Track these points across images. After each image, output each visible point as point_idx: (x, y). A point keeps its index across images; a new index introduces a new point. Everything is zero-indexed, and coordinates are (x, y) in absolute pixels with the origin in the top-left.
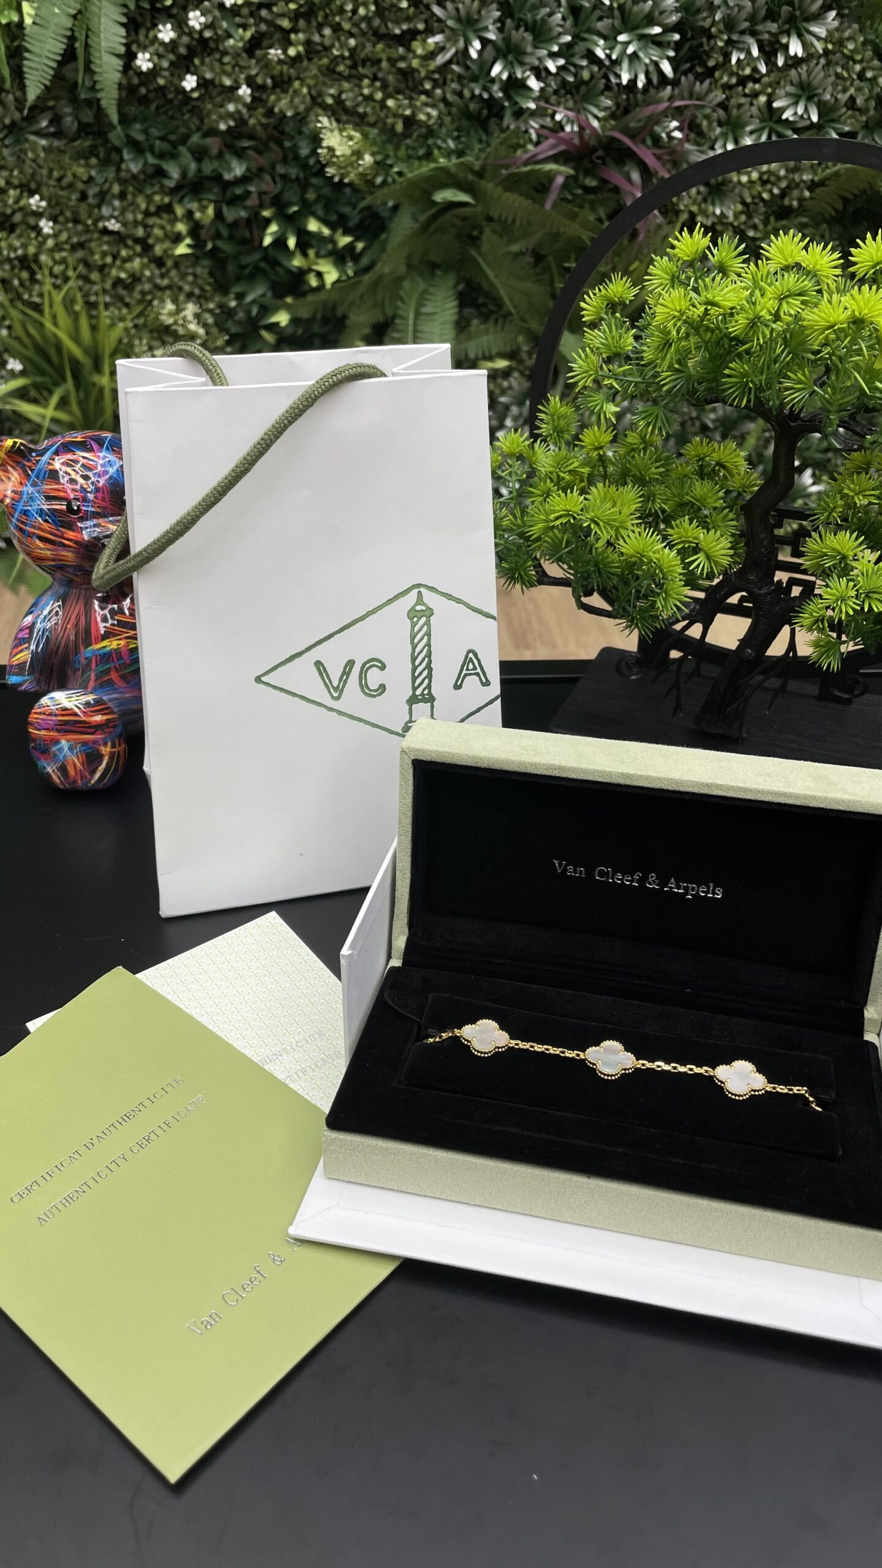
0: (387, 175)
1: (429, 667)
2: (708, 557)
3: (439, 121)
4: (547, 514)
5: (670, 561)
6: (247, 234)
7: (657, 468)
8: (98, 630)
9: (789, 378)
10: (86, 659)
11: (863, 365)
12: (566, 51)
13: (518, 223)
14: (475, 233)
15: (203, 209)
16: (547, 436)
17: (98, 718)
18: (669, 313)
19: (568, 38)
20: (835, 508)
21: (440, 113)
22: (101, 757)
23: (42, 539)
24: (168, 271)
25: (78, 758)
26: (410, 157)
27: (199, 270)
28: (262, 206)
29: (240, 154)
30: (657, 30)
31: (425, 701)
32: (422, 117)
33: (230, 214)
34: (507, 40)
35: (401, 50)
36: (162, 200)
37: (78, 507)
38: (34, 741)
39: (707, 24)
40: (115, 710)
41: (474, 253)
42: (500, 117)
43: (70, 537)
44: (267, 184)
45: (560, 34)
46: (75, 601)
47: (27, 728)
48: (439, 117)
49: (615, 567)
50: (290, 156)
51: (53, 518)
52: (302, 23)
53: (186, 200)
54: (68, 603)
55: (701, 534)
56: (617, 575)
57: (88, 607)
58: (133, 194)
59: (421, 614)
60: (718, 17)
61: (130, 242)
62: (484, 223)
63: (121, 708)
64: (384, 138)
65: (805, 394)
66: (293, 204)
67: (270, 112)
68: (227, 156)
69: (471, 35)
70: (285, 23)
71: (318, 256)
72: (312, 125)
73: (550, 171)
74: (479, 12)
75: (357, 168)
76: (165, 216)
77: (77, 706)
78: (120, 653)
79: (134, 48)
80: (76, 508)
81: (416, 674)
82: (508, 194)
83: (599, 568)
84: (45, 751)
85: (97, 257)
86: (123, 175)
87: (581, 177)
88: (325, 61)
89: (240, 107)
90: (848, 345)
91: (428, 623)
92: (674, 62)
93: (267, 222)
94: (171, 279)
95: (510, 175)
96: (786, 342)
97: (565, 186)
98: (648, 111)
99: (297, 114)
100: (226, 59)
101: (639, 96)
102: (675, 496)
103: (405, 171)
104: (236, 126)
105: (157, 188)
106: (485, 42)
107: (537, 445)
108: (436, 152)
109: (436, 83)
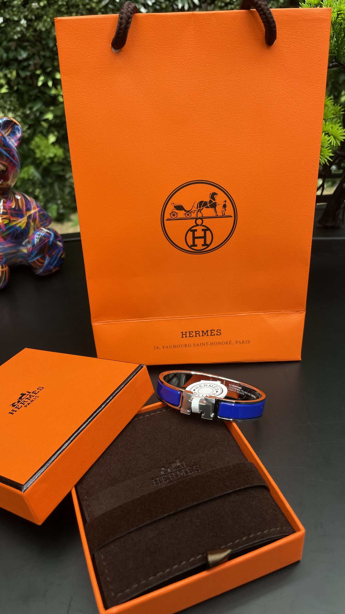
15: (11, 73)
27: (12, 99)
28: (36, 69)
29: (24, 49)
33: (23, 74)
44: (37, 60)
53: (4, 70)
66: (49, 68)
67: (35, 30)
68: (19, 49)
78: (1, 226)
93: (39, 76)
99: (47, 30)
100: (15, 9)
104: (22, 37)
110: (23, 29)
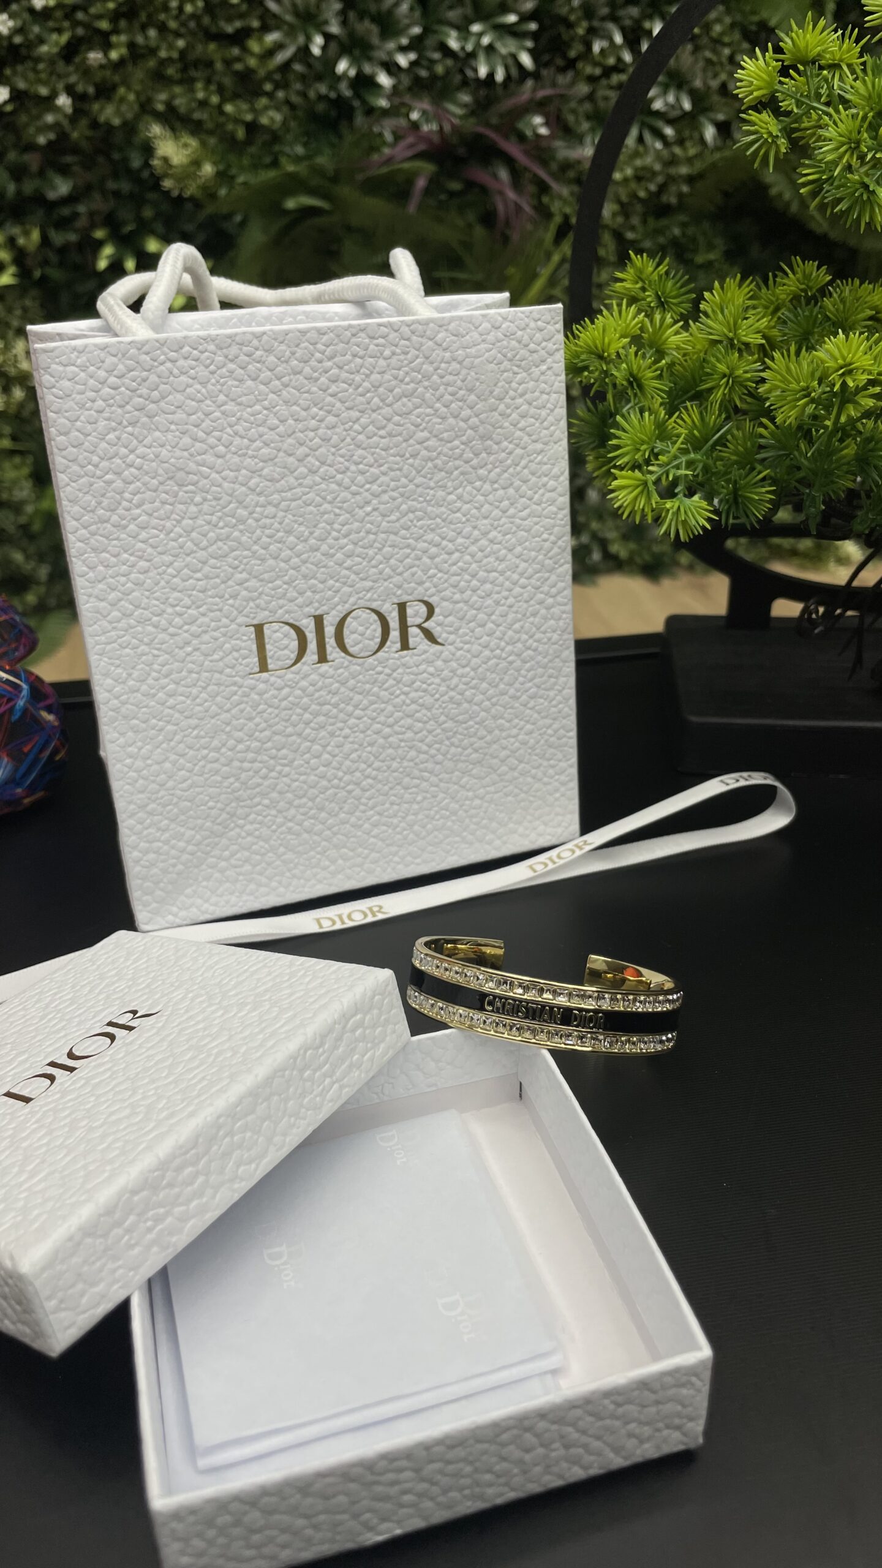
0: (231, 186)
3: (285, 127)
6: (78, 257)
12: (416, 44)
13: (380, 232)
15: (27, 234)
19: (416, 30)
21: (285, 119)
26: (255, 166)
27: (28, 303)
28: (93, 226)
29: (64, 171)
30: (512, 18)
32: (264, 120)
33: (58, 238)
34: (352, 35)
35: (236, 51)
39: (564, 11)
41: (334, 267)
42: (351, 119)
44: (98, 203)
45: (408, 26)
48: (285, 122)
52: (123, 23)
53: (8, 225)
60: (576, 3)
62: (343, 234)
64: (224, 146)
67: (95, 125)
68: (50, 173)
69: (312, 30)
70: (104, 25)
72: (142, 135)
73: (412, 170)
74: (318, 7)
75: (196, 180)
82: (367, 199)
87: (445, 180)
88: (152, 63)
89: (60, 118)
92: (533, 53)
93: (100, 244)
95: (367, 178)
97: (427, 192)
98: (510, 105)
99: (125, 123)
100: (41, 67)
101: (500, 91)
103: (251, 180)
104: (58, 141)
106: (328, 37)
108: (283, 160)
109: (277, 86)
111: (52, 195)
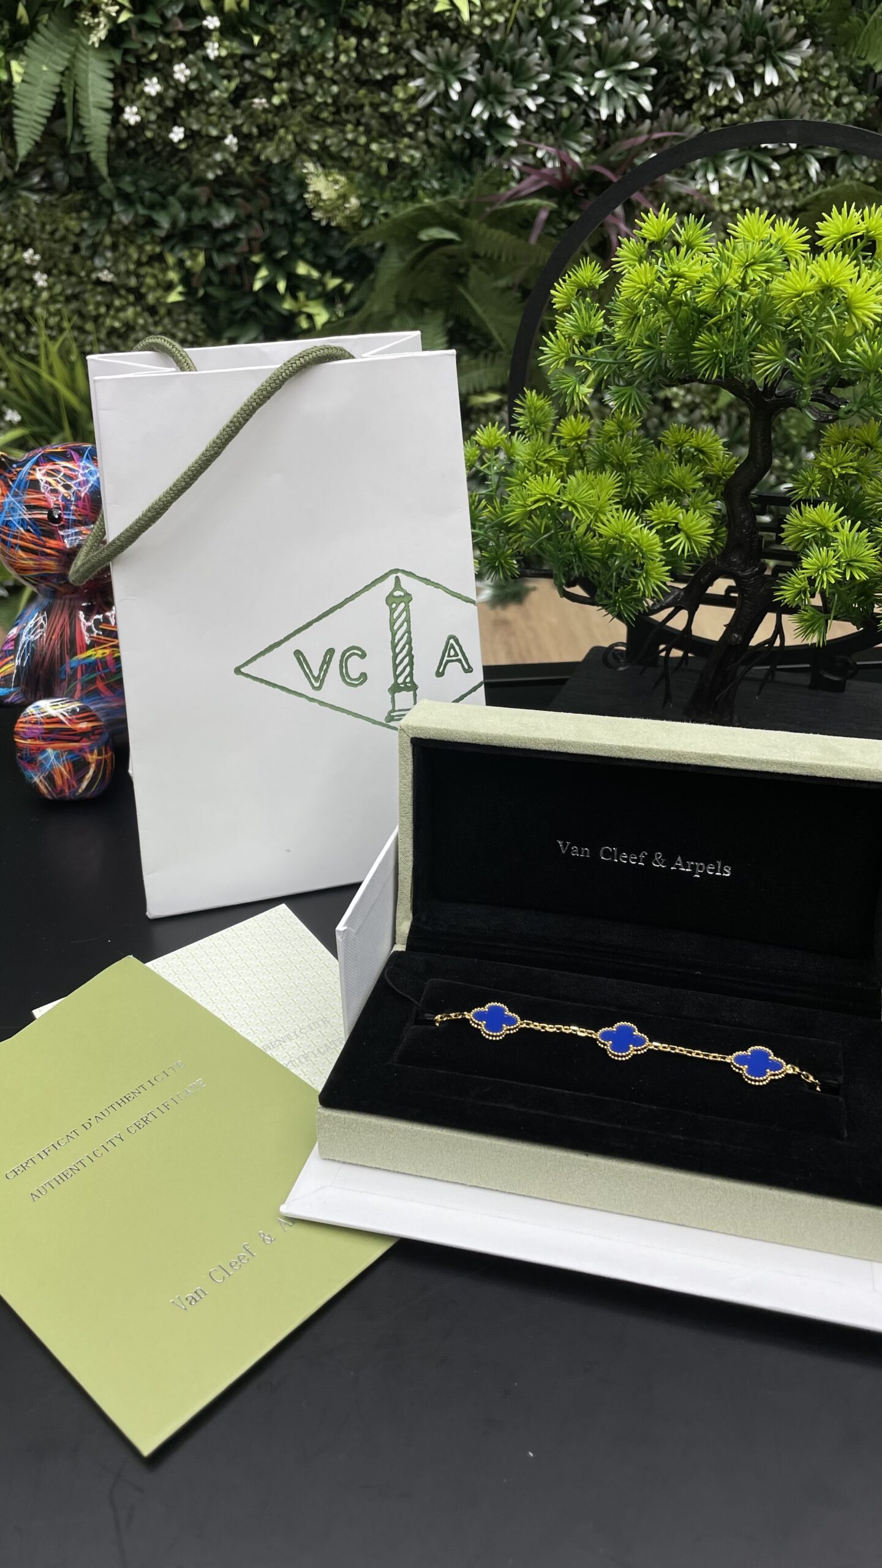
0: (373, 217)
1: (410, 654)
2: (688, 538)
3: (423, 163)
4: (525, 500)
5: (648, 540)
6: (237, 279)
7: (634, 453)
8: (82, 639)
9: (761, 351)
10: (72, 669)
11: (833, 334)
12: (545, 89)
13: (503, 259)
14: (462, 270)
15: (194, 257)
16: (525, 429)
17: (84, 725)
18: (635, 287)
19: (547, 77)
20: (813, 481)
21: (424, 155)
22: (87, 765)
23: (24, 549)
24: (161, 319)
25: (65, 767)
26: (395, 199)
27: (191, 317)
28: (251, 252)
29: (228, 202)
30: (634, 65)
31: (407, 689)
32: (406, 159)
33: (220, 261)
34: (487, 81)
35: (383, 95)
36: (153, 249)
37: (59, 515)
38: (21, 750)
39: (683, 57)
40: (103, 719)
41: (461, 289)
42: (483, 157)
43: (53, 546)
44: (256, 231)
45: (538, 73)
46: (59, 612)
47: (13, 738)
48: (423, 159)
49: (596, 551)
50: (278, 201)
51: (35, 527)
52: (285, 72)
53: (177, 249)
54: (53, 616)
55: (680, 514)
56: (597, 559)
57: (73, 618)
58: (126, 246)
59: (398, 600)
60: (693, 50)
61: (123, 292)
62: (470, 260)
63: (109, 718)
64: (369, 181)
65: (777, 367)
66: (281, 249)
67: (256, 161)
68: (216, 204)
69: (451, 78)
70: (269, 73)
71: (308, 298)
72: (298, 171)
73: (534, 205)
74: (458, 55)
75: (343, 211)
76: (157, 265)
77: (62, 714)
78: (106, 662)
79: (122, 102)
80: (57, 517)
81: (397, 662)
82: (493, 231)
83: (579, 552)
84: (32, 761)
85: (91, 307)
86: (115, 226)
87: (565, 212)
88: (309, 108)
90: (818, 314)
91: (407, 609)
92: (652, 96)
93: (257, 267)
94: (164, 326)
95: (495, 212)
96: (754, 312)
97: (548, 221)
98: (625, 145)
99: (283, 161)
100: (212, 110)
101: (619, 131)
102: (653, 479)
103: (391, 212)
104: (224, 175)
105: (148, 238)
106: (465, 84)
107: (514, 438)
108: (421, 193)
109: (418, 126)
110: (227, 156)
111: (216, 224)
